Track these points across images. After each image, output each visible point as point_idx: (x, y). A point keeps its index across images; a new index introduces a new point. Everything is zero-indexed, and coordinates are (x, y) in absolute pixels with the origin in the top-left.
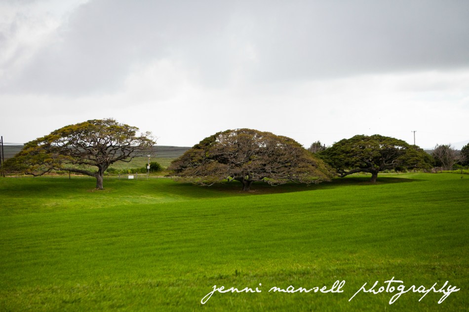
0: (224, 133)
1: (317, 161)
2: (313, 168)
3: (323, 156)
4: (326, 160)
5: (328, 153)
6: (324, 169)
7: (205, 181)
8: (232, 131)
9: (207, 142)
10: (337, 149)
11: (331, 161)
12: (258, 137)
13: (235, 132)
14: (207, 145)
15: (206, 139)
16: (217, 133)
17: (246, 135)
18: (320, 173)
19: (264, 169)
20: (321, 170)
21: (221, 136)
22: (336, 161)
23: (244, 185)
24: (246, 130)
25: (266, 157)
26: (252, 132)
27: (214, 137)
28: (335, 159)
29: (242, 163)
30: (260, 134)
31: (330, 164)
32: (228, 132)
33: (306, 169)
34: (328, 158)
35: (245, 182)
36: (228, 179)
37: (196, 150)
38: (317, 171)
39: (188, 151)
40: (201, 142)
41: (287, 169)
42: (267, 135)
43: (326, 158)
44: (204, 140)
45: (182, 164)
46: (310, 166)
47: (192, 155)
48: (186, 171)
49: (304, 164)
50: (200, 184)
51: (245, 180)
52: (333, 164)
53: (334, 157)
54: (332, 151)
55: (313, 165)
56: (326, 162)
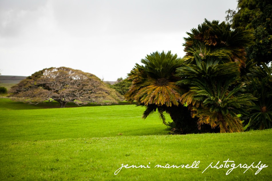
0: (48, 69)
1: (111, 90)
2: (106, 94)
3: (116, 87)
4: (118, 89)
5: (120, 85)
6: (114, 96)
7: (33, 101)
8: (54, 68)
9: (36, 75)
10: (125, 83)
11: (121, 90)
12: (72, 72)
13: (56, 69)
14: (36, 76)
15: (36, 73)
16: (44, 69)
17: (63, 71)
18: (111, 98)
19: (74, 94)
20: (112, 96)
21: (46, 71)
22: (124, 91)
23: (61, 104)
24: (64, 68)
25: (75, 86)
26: (68, 69)
27: (42, 72)
28: (124, 89)
29: (59, 89)
30: (73, 71)
31: (120, 92)
32: (51, 69)
33: (101, 95)
34: (119, 89)
35: (62, 103)
36: (49, 100)
37: (28, 80)
38: (109, 97)
39: (23, 80)
40: (33, 75)
41: (88, 94)
42: (77, 72)
43: (118, 88)
44: (35, 73)
45: (18, 89)
46: (105, 93)
47: (25, 83)
48: (21, 94)
49: (100, 92)
50: (29, 103)
51: (61, 101)
52: (122, 92)
53: (123, 88)
54: (123, 84)
55: (106, 93)
56: (117, 91)
